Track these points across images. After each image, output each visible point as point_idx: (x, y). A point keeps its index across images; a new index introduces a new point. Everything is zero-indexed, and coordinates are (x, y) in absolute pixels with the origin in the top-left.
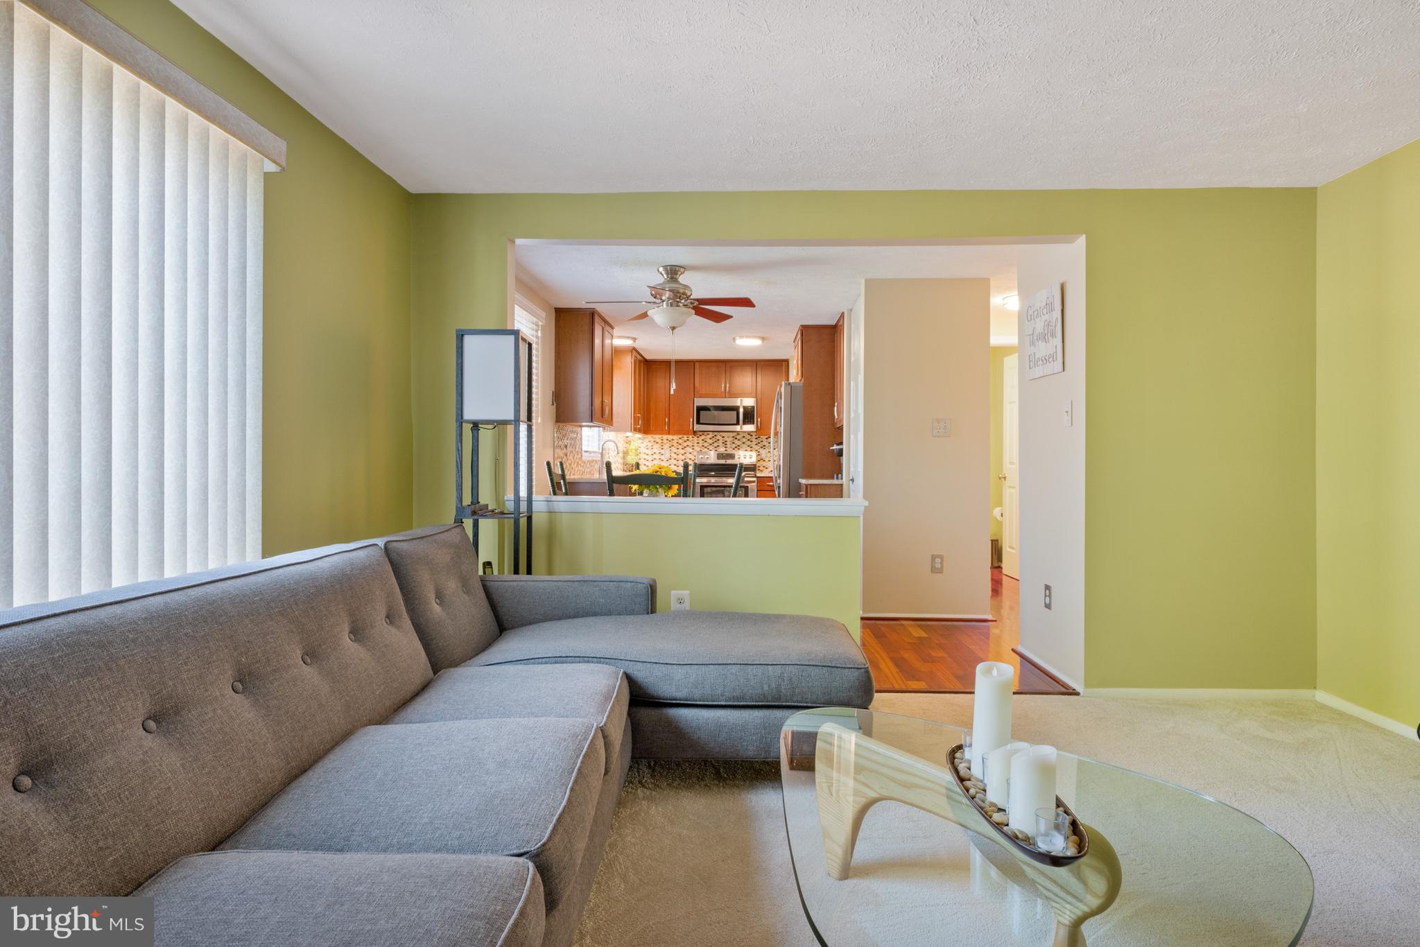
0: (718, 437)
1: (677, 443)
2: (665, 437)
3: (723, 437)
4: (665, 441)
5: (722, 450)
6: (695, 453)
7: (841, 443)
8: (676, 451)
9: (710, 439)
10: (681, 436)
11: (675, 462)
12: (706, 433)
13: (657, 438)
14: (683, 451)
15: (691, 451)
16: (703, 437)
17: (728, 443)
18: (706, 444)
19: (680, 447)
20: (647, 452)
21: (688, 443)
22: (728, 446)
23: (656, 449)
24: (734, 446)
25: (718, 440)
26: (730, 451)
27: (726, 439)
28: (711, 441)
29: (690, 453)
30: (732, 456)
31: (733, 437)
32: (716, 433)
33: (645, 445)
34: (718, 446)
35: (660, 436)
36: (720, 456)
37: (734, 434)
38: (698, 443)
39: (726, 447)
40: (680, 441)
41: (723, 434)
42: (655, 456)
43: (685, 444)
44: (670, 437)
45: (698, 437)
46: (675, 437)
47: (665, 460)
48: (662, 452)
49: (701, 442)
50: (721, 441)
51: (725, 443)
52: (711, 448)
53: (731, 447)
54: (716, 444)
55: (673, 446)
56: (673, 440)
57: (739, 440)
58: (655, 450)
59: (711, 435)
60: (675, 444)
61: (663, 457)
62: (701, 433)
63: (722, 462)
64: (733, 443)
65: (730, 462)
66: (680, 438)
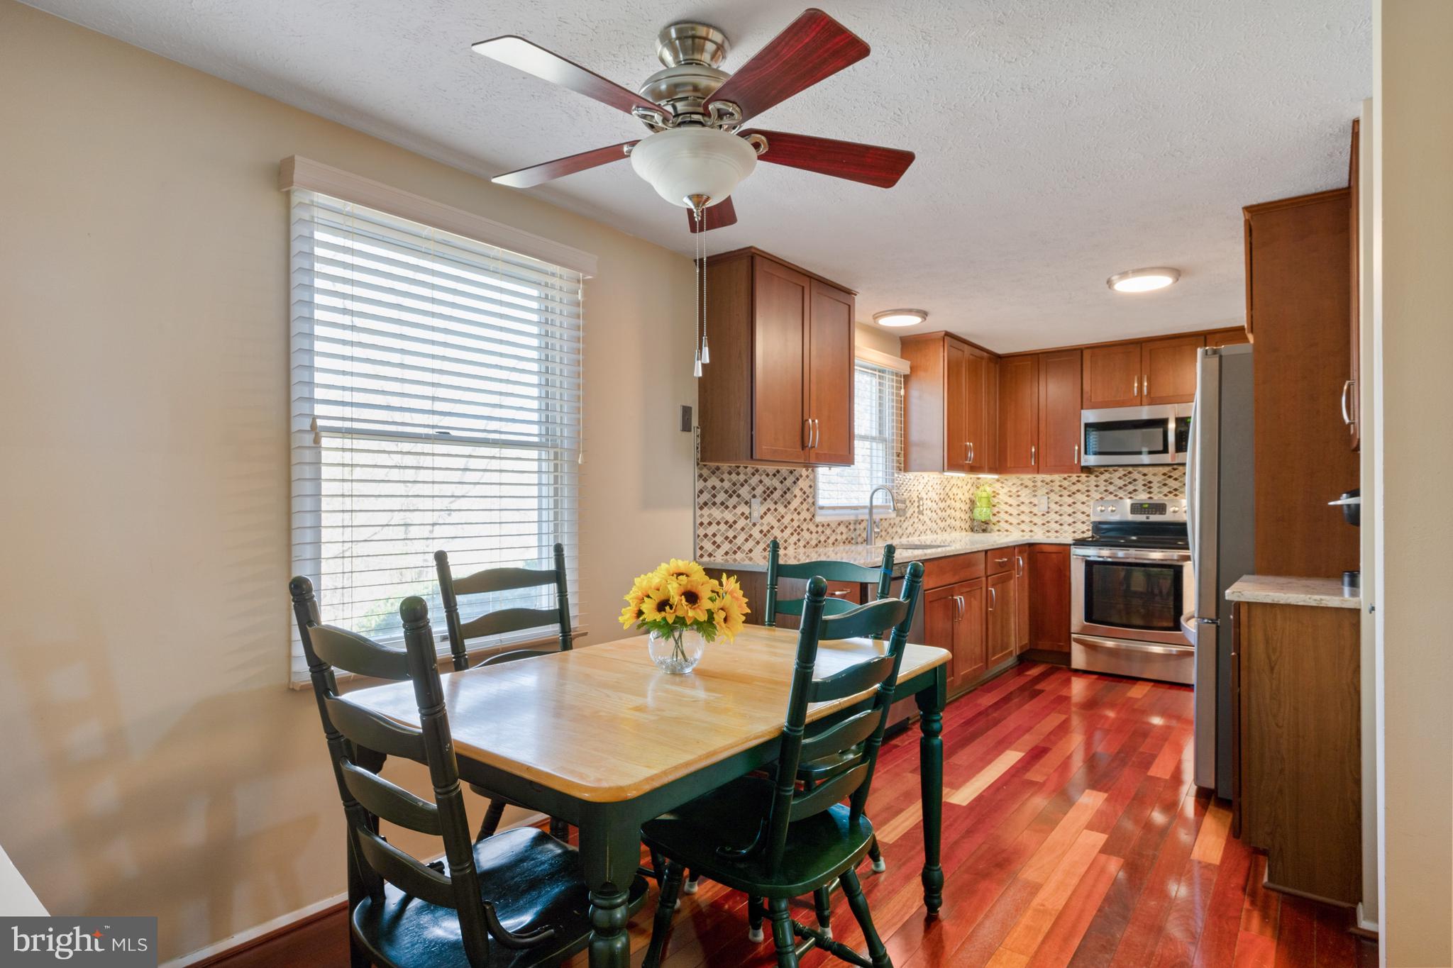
0: (1135, 475)
1: (1060, 486)
2: (1039, 477)
3: (1145, 475)
4: (1039, 484)
5: (1142, 497)
6: (1092, 503)
7: (1355, 493)
8: (1058, 499)
9: (1120, 478)
10: (1066, 476)
11: (1057, 518)
12: (1111, 469)
13: (1026, 478)
14: (1070, 500)
15: (1085, 499)
16: (1106, 476)
17: (1155, 486)
18: (1111, 488)
19: (1066, 493)
20: (1010, 501)
21: (1079, 486)
22: (1155, 489)
23: (1025, 495)
24: (1166, 490)
25: (1135, 480)
26: (1157, 498)
27: (1150, 478)
28: (1121, 483)
29: (1083, 503)
30: (1161, 508)
31: (1164, 474)
32: (1130, 469)
33: (1005, 490)
34: (1135, 490)
35: (1030, 476)
36: (1136, 508)
37: (1166, 469)
38: (1097, 486)
39: (1150, 493)
40: (1066, 483)
41: (1145, 470)
42: (1023, 508)
43: (1074, 488)
44: (1048, 477)
45: (1097, 476)
46: (1057, 477)
47: (1040, 514)
48: (1035, 501)
49: (1102, 483)
50: (1140, 482)
51: (1148, 486)
52: (1121, 493)
53: (1160, 492)
54: (1131, 488)
55: (1052, 491)
56: (1052, 481)
57: (1176, 479)
58: (1022, 499)
59: (1121, 472)
60: (1057, 489)
61: (1035, 510)
62: (1102, 469)
63: (1141, 518)
64: (1165, 485)
65: (1155, 518)
66: (1065, 479)
